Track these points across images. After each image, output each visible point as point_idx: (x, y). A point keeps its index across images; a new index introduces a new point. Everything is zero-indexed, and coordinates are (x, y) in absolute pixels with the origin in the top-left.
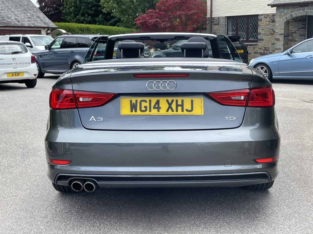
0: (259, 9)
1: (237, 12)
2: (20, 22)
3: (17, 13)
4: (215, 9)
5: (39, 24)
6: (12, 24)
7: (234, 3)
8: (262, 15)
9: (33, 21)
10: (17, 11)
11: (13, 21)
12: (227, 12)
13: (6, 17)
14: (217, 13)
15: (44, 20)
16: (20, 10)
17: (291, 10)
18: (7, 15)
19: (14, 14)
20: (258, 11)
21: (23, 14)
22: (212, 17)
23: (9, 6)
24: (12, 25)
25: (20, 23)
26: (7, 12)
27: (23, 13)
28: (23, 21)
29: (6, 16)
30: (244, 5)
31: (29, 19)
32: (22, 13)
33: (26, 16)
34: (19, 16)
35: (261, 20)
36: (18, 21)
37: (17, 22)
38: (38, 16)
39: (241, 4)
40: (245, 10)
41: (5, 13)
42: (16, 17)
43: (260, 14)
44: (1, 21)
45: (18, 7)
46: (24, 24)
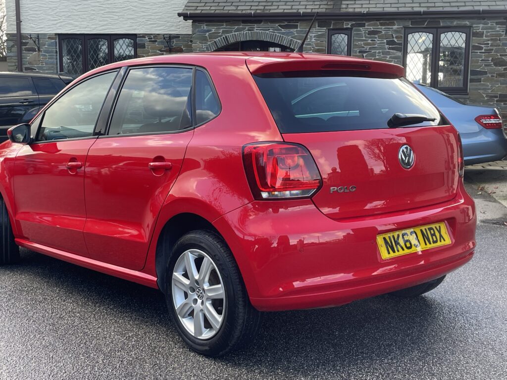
0: (138, 24)
1: (84, 26)
4: (27, 16)
7: (77, 6)
8: (144, 36)
12: (59, 24)
14: (34, 26)
17: (225, 28)
20: (134, 27)
22: (21, 34)
30: (102, 12)
35: (143, 46)
39: (94, 11)
40: (105, 23)
43: (140, 34)
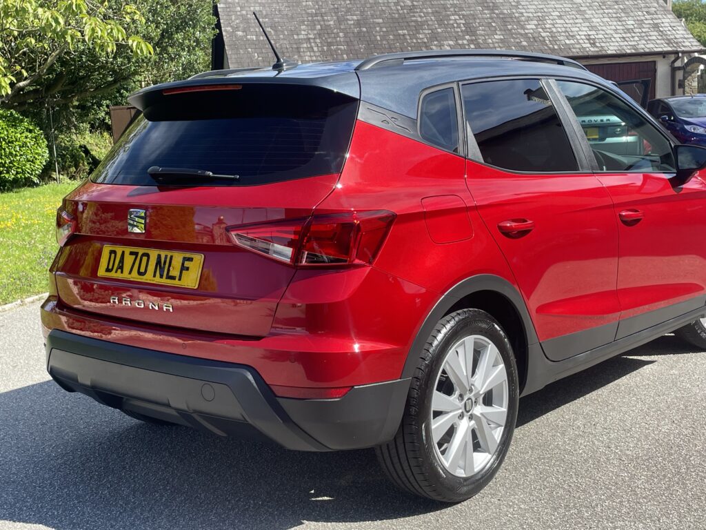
2: (598, 44)
3: (599, 20)
5: (652, 46)
6: (574, 50)
9: (636, 39)
10: (601, 16)
11: (580, 43)
13: (563, 34)
15: (669, 33)
16: (608, 14)
18: (568, 29)
19: (588, 24)
21: (615, 23)
23: (583, 5)
24: (571, 54)
25: (597, 47)
26: (571, 21)
27: (616, 19)
28: (608, 40)
29: (564, 32)
31: (624, 35)
32: (612, 19)
33: (618, 27)
34: (599, 28)
36: (592, 42)
37: (589, 45)
38: (657, 24)
41: (565, 25)
42: (590, 33)
44: (546, 45)
45: (605, 6)
46: (606, 48)
